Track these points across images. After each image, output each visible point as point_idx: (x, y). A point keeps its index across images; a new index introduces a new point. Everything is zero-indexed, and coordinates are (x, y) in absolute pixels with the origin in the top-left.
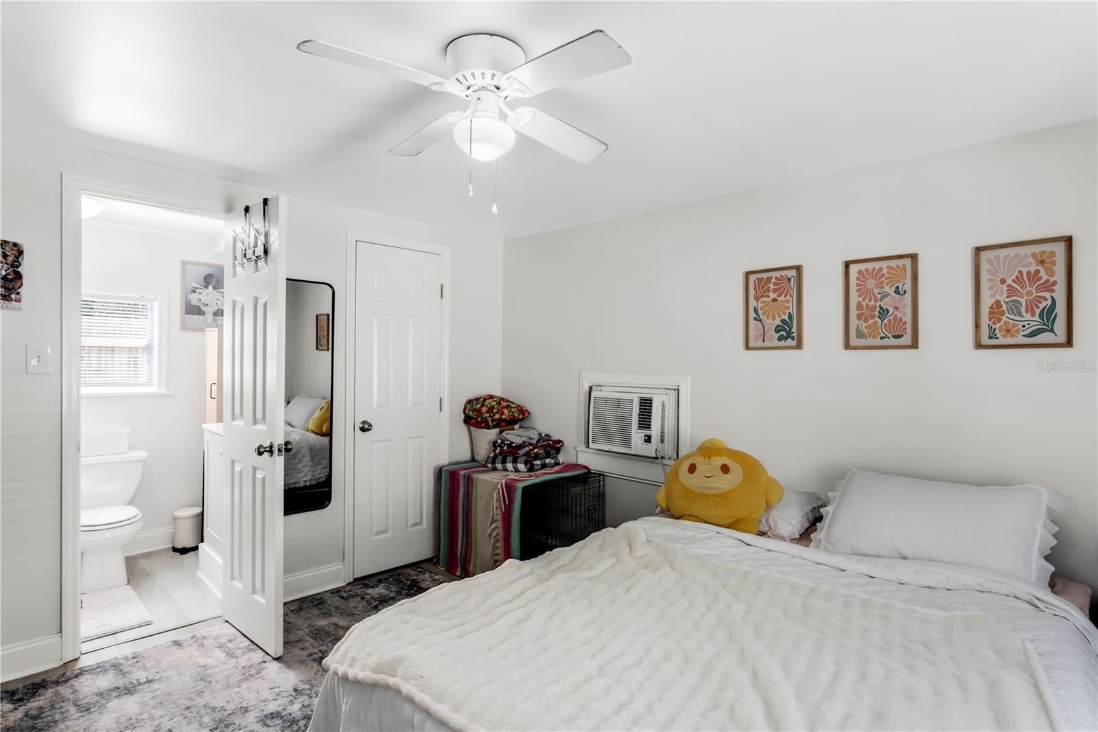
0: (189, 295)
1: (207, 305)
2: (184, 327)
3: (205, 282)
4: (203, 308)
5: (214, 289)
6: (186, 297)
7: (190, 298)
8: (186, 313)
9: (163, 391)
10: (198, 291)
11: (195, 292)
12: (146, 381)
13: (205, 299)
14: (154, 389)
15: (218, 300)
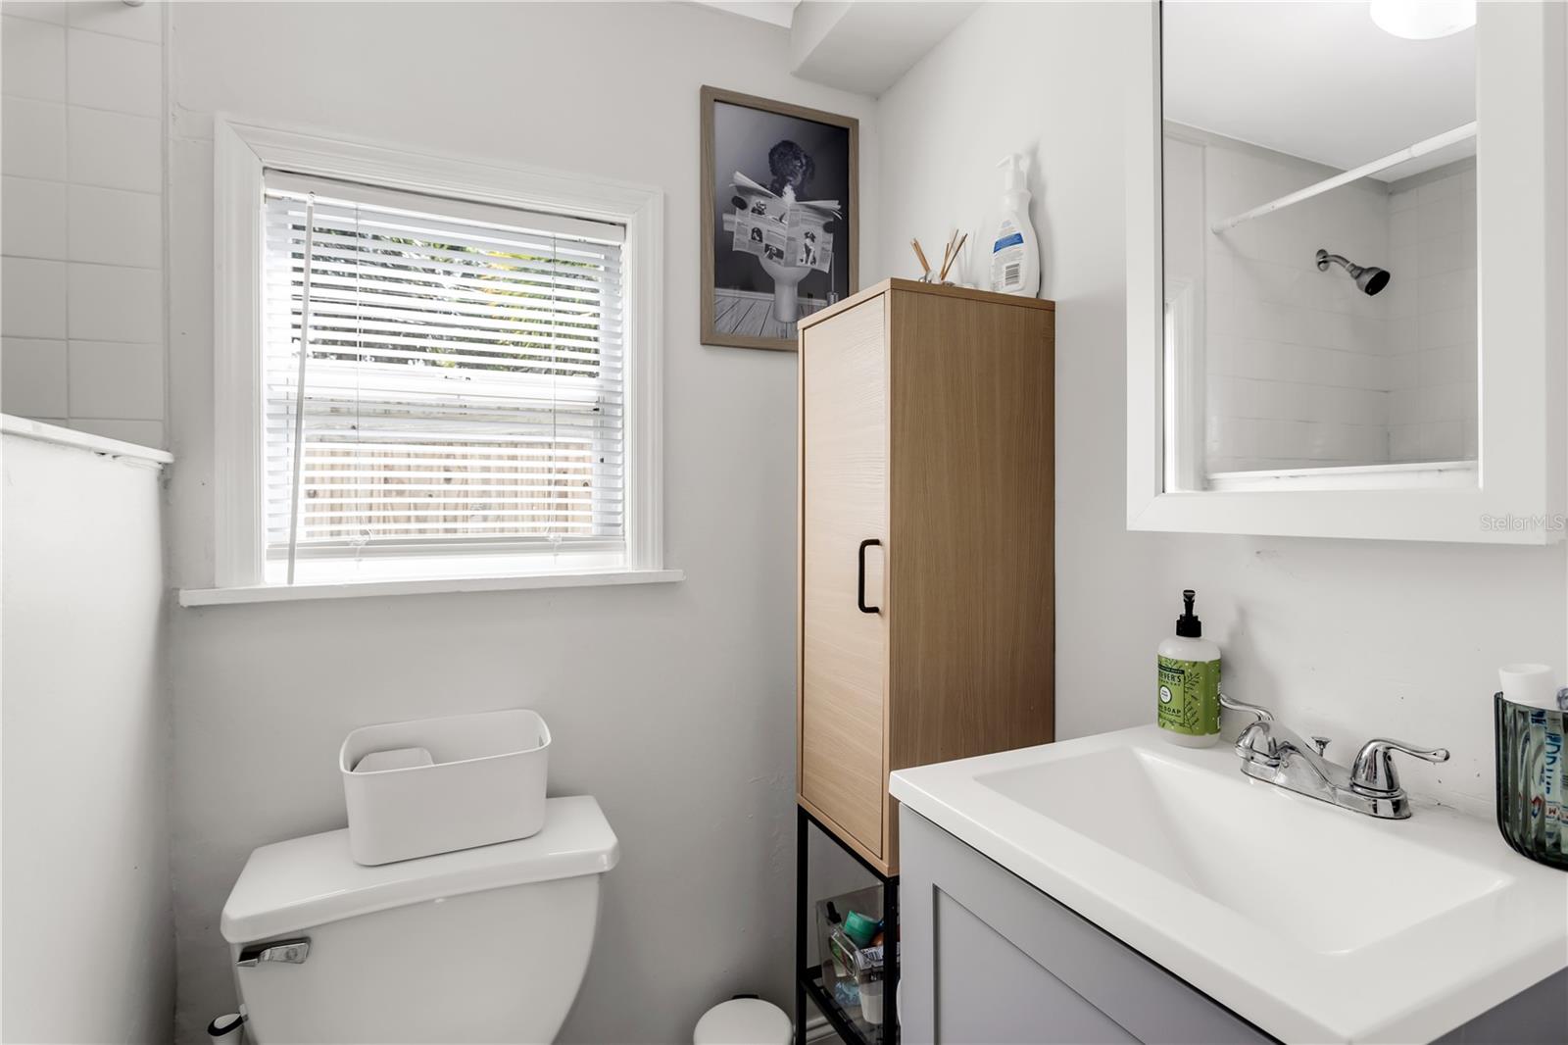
0: (726, 217)
1: (780, 254)
2: (711, 338)
3: (774, 171)
4: (772, 267)
5: (798, 198)
6: (719, 224)
7: (727, 227)
8: (718, 284)
9: (652, 569)
10: (754, 201)
11: (743, 205)
12: (595, 530)
13: (777, 232)
14: (619, 563)
15: (813, 238)
